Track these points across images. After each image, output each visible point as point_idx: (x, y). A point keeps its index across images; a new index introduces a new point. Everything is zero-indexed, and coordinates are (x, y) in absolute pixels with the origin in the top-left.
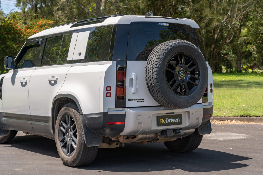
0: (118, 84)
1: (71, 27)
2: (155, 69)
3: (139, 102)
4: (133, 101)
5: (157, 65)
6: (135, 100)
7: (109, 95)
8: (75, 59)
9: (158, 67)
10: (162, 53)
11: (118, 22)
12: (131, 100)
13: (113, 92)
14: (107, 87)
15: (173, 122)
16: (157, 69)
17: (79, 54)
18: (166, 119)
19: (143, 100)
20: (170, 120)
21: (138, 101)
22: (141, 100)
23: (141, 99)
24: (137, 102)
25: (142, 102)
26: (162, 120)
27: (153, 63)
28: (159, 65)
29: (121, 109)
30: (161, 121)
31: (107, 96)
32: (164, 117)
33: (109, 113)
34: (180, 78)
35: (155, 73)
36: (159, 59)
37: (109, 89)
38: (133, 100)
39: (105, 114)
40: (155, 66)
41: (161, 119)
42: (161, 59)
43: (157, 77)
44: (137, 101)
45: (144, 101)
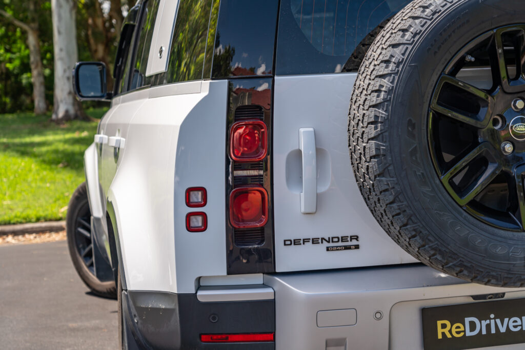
0: (236, 173)
2: (371, 114)
3: (337, 249)
4: (309, 244)
5: (382, 95)
6: (315, 241)
7: (197, 222)
9: (385, 100)
10: (408, 35)
12: (296, 242)
13: (216, 209)
14: (189, 191)
15: (503, 330)
16: (382, 113)
18: (467, 320)
19: (354, 242)
20: (484, 323)
21: (331, 244)
23: (344, 239)
24: (328, 249)
25: (347, 248)
26: (444, 326)
28: (389, 92)
29: (258, 278)
30: (440, 331)
31: (190, 229)
32: (455, 312)
33: (204, 296)
34: (509, 148)
35: (372, 131)
36: (392, 66)
37: (197, 197)
38: (305, 241)
39: (186, 301)
40: (373, 99)
41: (439, 323)
42: (398, 64)
43: (377, 149)
44: (326, 244)
45: (357, 247)
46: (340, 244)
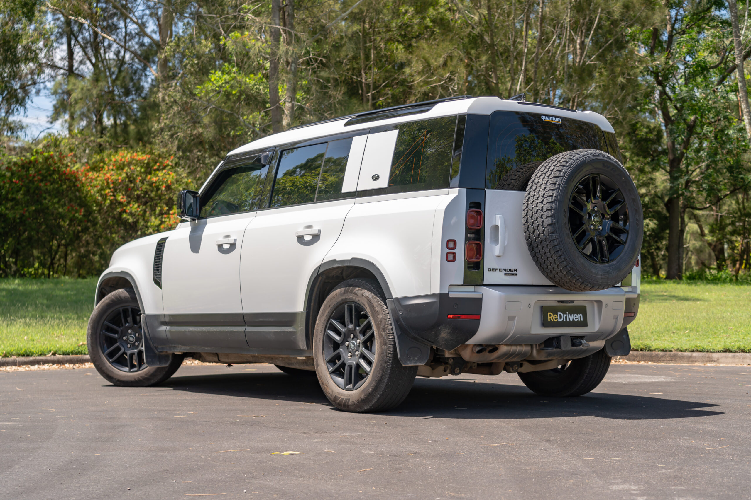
0: (469, 235)
1: (346, 125)
2: (549, 206)
3: (509, 274)
4: (498, 271)
5: (554, 198)
6: (500, 270)
7: (451, 257)
8: (362, 187)
9: (555, 200)
10: (562, 173)
11: (469, 110)
12: (493, 270)
13: (460, 251)
14: (449, 241)
15: (571, 320)
16: (554, 205)
17: (372, 178)
18: (559, 313)
19: (515, 272)
20: (565, 315)
21: (506, 272)
22: (511, 272)
23: (511, 270)
24: (505, 274)
25: (513, 274)
26: (550, 315)
27: (544, 194)
28: (556, 197)
29: (472, 288)
30: (549, 317)
31: (448, 260)
32: (555, 310)
33: (452, 295)
34: (592, 227)
35: (550, 213)
36: (557, 186)
37: (451, 245)
38: (496, 269)
39: (442, 297)
40: (550, 199)
41: (549, 313)
42: (560, 185)
43: (552, 221)
44: (504, 272)
45: (516, 274)
46: (510, 272)
